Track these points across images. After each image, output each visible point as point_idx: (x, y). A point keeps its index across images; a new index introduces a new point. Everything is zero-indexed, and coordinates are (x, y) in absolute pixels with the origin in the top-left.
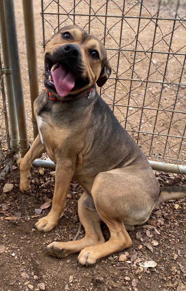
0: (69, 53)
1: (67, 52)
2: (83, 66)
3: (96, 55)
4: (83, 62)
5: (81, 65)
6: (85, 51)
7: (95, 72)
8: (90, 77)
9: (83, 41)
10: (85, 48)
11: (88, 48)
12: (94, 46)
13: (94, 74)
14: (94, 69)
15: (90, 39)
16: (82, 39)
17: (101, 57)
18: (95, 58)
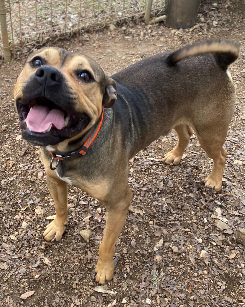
0: (46, 79)
1: (42, 78)
2: (72, 94)
3: (88, 77)
4: (72, 88)
5: (69, 93)
6: (71, 75)
7: (95, 102)
8: (90, 111)
9: (63, 62)
10: (69, 71)
11: (73, 69)
12: (81, 65)
13: (95, 105)
14: (92, 97)
15: (72, 57)
16: (61, 60)
17: (97, 78)
18: (89, 81)
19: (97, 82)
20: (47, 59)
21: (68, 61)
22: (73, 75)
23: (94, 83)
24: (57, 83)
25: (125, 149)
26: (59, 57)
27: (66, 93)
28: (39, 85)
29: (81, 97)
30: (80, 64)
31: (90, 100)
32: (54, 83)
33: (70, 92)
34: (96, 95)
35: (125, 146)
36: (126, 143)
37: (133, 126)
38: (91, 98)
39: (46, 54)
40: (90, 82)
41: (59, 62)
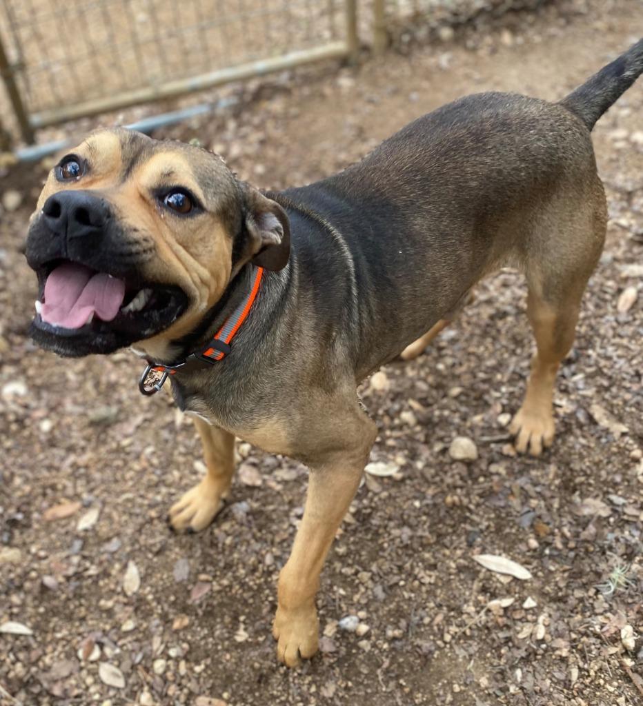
2: (136, 242)
5: (128, 244)
6: (143, 198)
7: (205, 259)
8: (190, 279)
9: (128, 165)
10: (137, 189)
11: (149, 186)
12: (169, 174)
13: (204, 265)
14: (196, 248)
15: (151, 154)
16: (123, 161)
17: (210, 201)
18: (189, 211)
19: (210, 213)
20: (91, 161)
21: (142, 163)
22: (148, 197)
23: (201, 218)
24: (94, 229)
25: (332, 346)
26: (119, 153)
27: (123, 245)
28: (52, 236)
29: (163, 247)
30: (166, 172)
31: (192, 254)
32: (85, 229)
33: (131, 240)
34: (209, 241)
35: (332, 341)
36: (334, 334)
37: (355, 292)
38: (193, 250)
39: (90, 148)
40: (192, 216)
41: (120, 165)
